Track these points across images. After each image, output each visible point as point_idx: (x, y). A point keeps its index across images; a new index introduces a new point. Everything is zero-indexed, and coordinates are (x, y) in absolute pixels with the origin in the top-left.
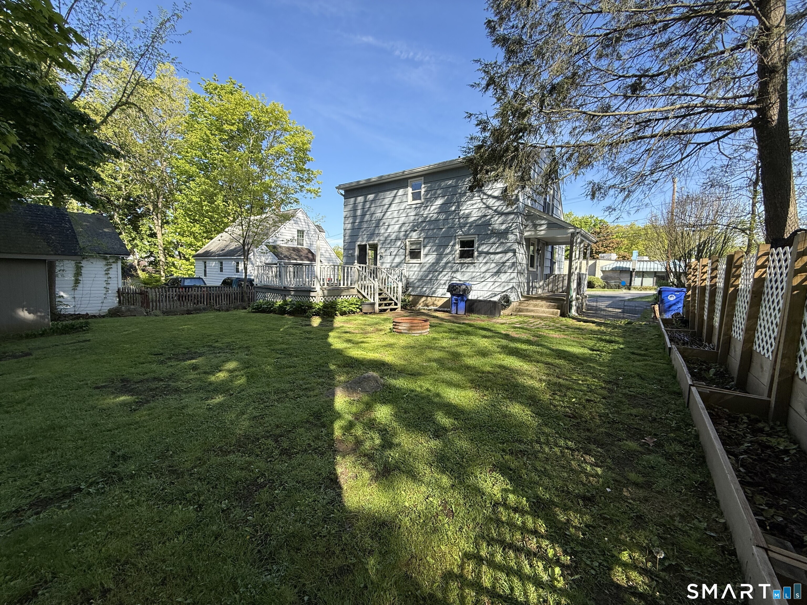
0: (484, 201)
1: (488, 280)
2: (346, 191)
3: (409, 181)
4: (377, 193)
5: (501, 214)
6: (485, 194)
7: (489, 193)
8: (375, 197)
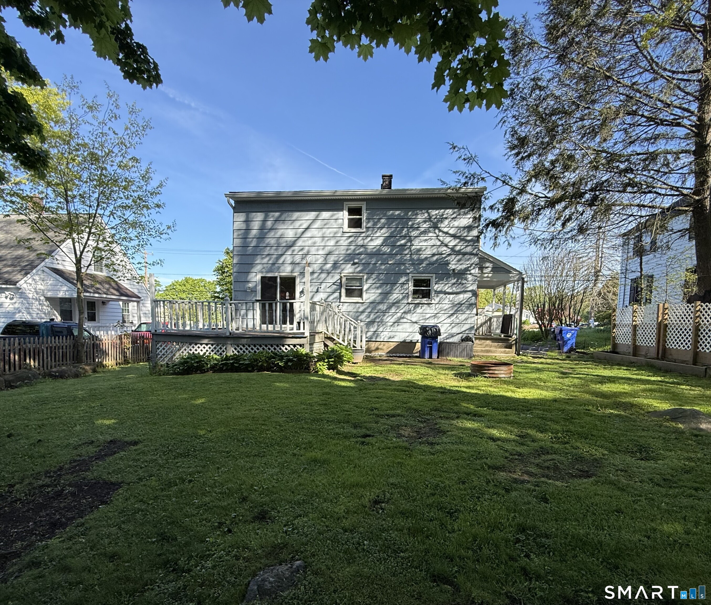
0: (441, 238)
1: (445, 322)
2: (236, 202)
3: (345, 203)
4: (282, 211)
5: (459, 253)
6: (440, 231)
7: (445, 230)
8: (280, 216)
